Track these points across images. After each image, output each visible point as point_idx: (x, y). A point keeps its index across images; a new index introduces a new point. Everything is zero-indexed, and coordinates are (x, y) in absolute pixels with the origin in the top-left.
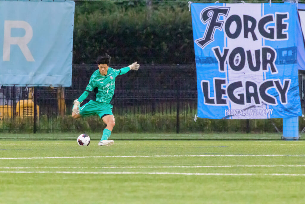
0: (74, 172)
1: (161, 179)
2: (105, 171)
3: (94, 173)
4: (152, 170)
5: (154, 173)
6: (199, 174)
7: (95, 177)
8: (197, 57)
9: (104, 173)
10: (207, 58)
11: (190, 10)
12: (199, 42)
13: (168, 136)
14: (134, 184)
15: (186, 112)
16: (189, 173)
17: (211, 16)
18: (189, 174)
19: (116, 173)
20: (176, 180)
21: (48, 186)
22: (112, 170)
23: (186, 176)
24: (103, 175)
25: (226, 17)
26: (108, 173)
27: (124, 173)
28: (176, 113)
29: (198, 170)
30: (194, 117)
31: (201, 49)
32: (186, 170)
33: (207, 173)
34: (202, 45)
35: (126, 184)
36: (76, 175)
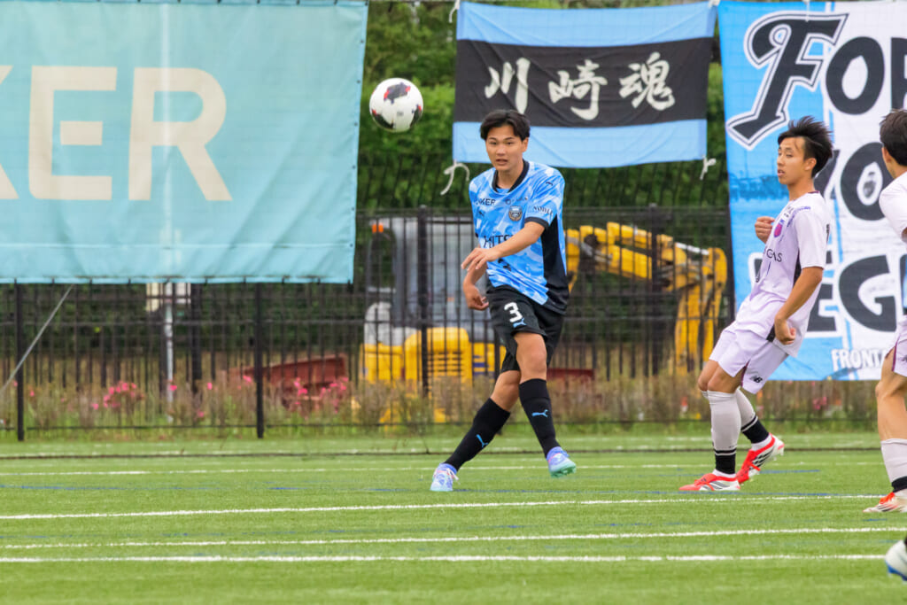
25: (831, 46)
31: (746, 152)
34: (748, 137)
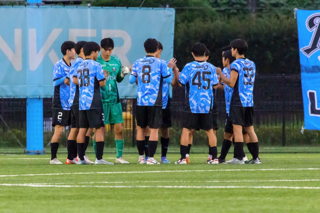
0: (176, 187)
1: (267, 193)
2: (209, 185)
3: (197, 187)
4: (258, 184)
5: (260, 187)
6: (307, 188)
7: (198, 192)
8: (303, 66)
9: (207, 187)
10: (313, 67)
11: (295, 18)
12: (305, 51)
13: (273, 148)
14: (239, 198)
15: (292, 124)
16: (297, 186)
17: (317, 22)
18: (297, 188)
19: (220, 187)
20: (283, 194)
21: (149, 201)
22: (216, 184)
23: (294, 190)
24: (206, 189)
26: (211, 187)
27: (228, 187)
28: (282, 125)
29: (306, 184)
30: (301, 129)
31: (307, 58)
32: (294, 184)
33: (316, 187)
34: (308, 53)
35: (231, 198)
36: (178, 189)
